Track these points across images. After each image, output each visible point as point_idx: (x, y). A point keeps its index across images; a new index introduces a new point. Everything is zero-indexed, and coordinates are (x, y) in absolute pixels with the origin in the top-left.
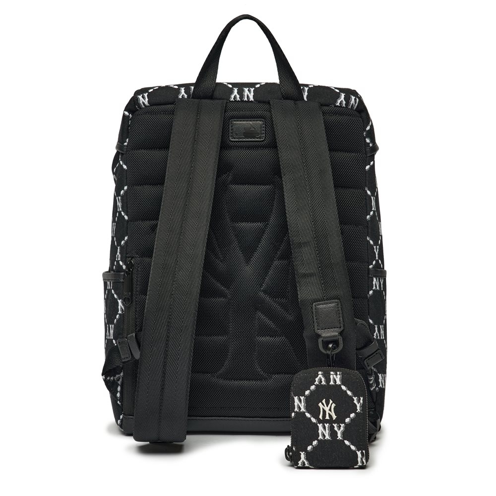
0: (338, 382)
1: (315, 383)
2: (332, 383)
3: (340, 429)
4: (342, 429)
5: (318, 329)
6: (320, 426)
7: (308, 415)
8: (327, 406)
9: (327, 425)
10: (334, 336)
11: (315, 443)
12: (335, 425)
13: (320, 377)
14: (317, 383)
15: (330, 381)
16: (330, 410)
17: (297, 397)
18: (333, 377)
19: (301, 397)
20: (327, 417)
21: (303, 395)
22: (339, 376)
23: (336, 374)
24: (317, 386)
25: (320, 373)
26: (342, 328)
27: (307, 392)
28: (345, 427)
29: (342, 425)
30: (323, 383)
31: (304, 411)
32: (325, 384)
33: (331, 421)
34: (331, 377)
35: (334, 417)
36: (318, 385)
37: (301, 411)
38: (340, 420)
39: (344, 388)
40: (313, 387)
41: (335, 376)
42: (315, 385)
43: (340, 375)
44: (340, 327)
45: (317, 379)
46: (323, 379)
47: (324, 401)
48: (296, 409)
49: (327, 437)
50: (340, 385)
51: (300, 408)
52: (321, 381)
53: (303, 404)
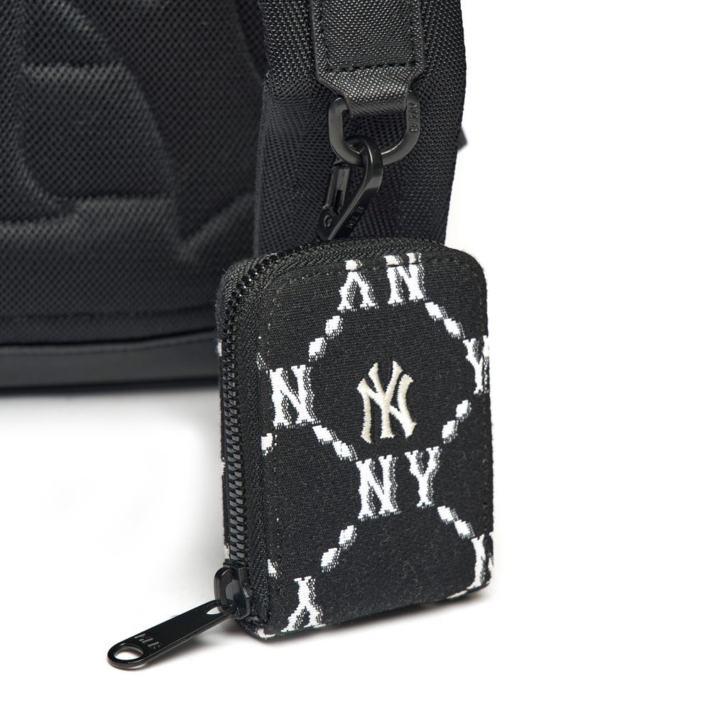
0: (416, 293)
1: (341, 308)
2: (395, 298)
3: (426, 466)
4: (432, 465)
5: (329, 69)
6: (365, 468)
7: (323, 434)
8: (385, 389)
9: (386, 462)
10: (392, 98)
11: (347, 535)
12: (412, 457)
13: (354, 283)
14: (345, 305)
15: (389, 291)
16: (394, 402)
17: (280, 370)
18: (398, 276)
19: (294, 368)
20: (386, 433)
21: (302, 358)
22: (414, 269)
23: (405, 264)
24: (346, 315)
25: (351, 264)
26: (420, 68)
27: (316, 347)
28: (442, 459)
29: (433, 452)
30: (368, 302)
31: (310, 420)
32: (372, 304)
33: (398, 445)
34: (391, 274)
35: (409, 427)
36: (347, 311)
37: (299, 421)
38: (426, 435)
39: (434, 310)
40: (333, 325)
41: (401, 269)
42: (338, 313)
43: (416, 263)
44: (413, 63)
45: (344, 291)
46: (365, 288)
47: (373, 373)
48: (280, 419)
49: (388, 506)
50: (421, 303)
51: (291, 412)
52: (357, 297)
53: (303, 393)
